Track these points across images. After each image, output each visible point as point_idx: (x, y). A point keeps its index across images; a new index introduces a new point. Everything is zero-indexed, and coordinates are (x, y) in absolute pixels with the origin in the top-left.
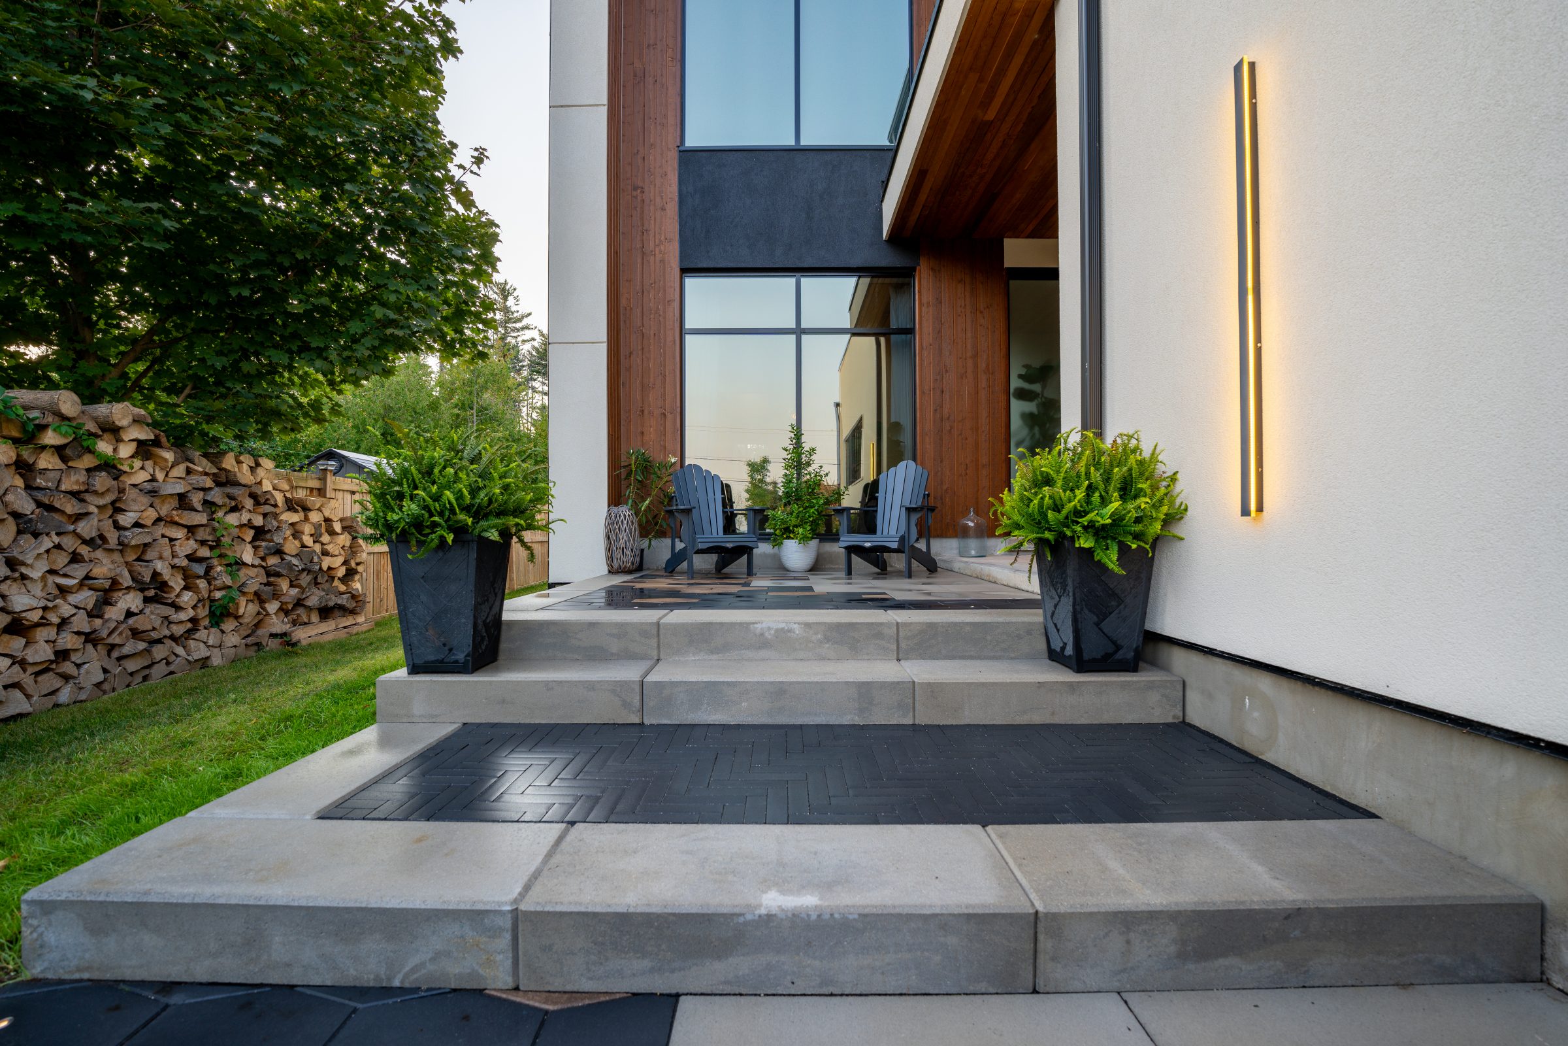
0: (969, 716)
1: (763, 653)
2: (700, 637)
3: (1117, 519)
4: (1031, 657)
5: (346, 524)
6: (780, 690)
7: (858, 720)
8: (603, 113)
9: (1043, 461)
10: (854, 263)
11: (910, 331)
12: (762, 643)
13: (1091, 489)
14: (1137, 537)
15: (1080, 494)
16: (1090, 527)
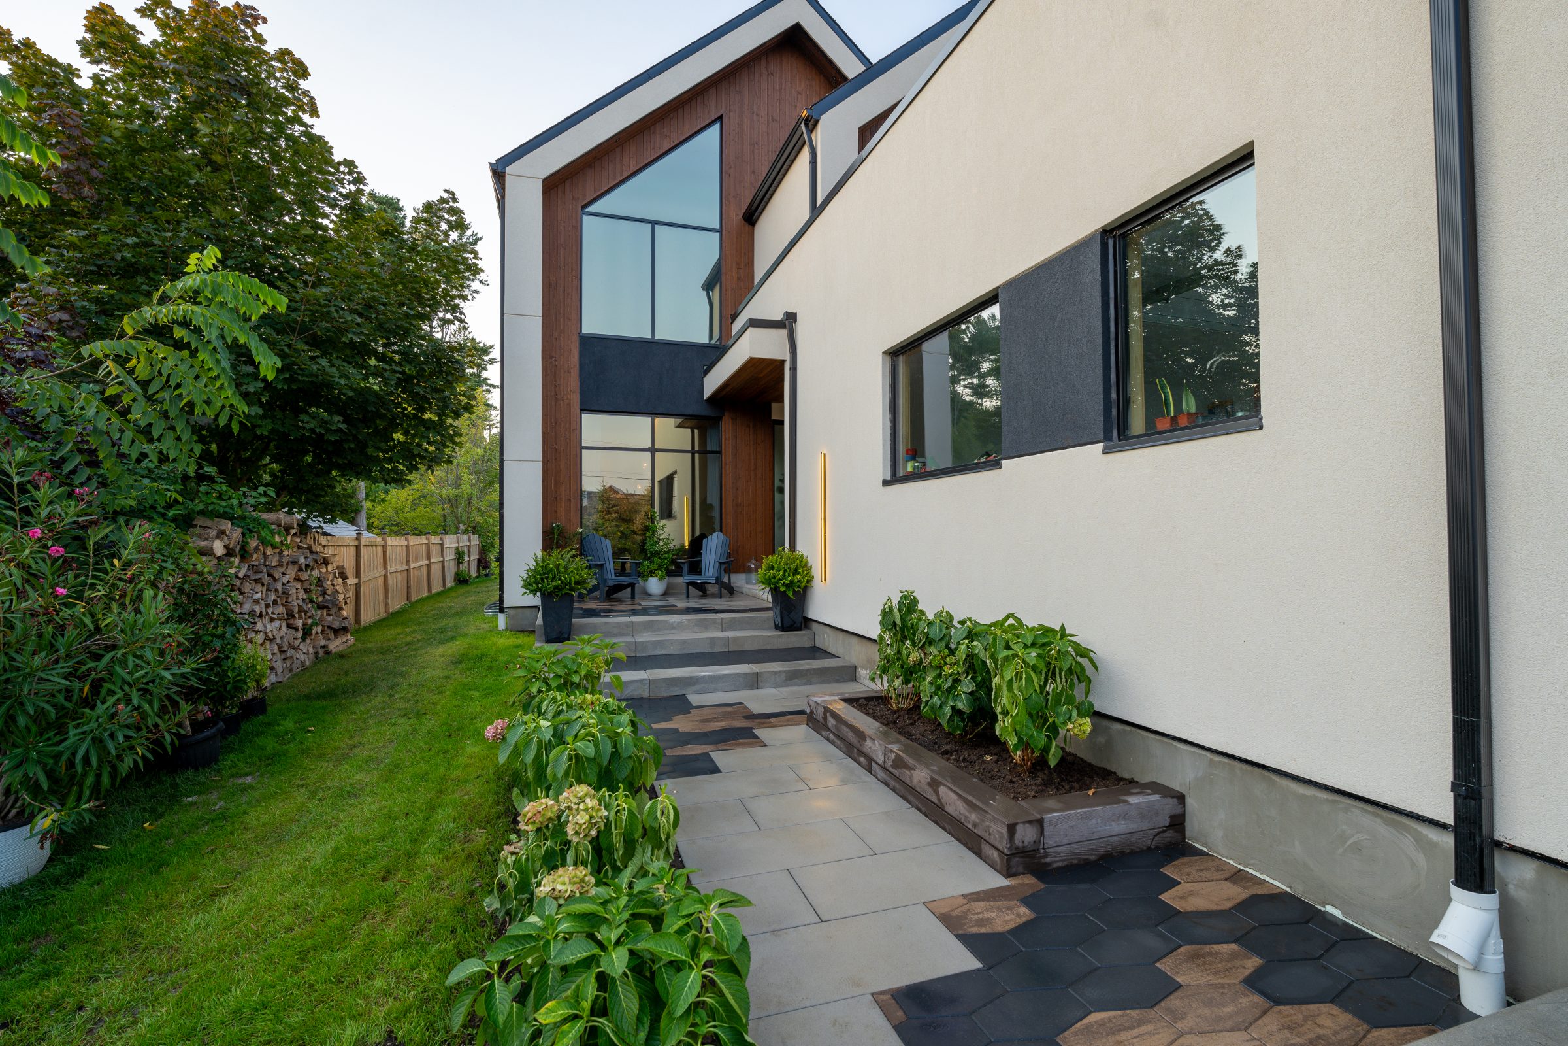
0: (747, 647)
1: (673, 631)
2: (649, 626)
3: (792, 581)
4: (769, 629)
5: (341, 570)
6: (684, 642)
7: (710, 651)
8: (538, 322)
9: (772, 559)
10: (686, 413)
11: (720, 452)
12: (672, 627)
13: (785, 571)
14: (799, 587)
15: (781, 573)
16: (784, 583)
